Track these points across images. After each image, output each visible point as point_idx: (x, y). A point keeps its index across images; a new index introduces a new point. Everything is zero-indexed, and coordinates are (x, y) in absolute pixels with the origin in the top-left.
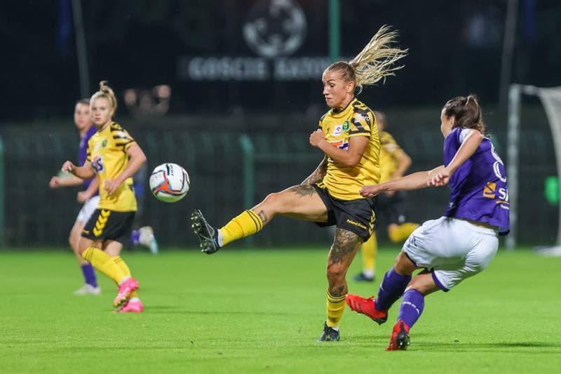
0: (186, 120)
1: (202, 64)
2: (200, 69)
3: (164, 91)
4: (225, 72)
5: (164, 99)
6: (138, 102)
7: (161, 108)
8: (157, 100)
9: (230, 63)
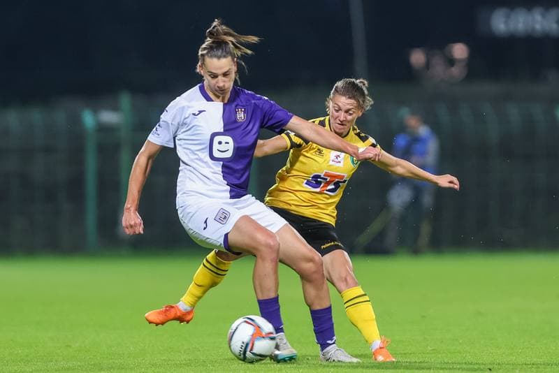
0: (488, 88)
1: (508, 17)
2: (506, 23)
3: (460, 51)
4: (538, 27)
5: (460, 61)
6: (428, 65)
7: (457, 72)
8: (451, 62)
9: (543, 16)
